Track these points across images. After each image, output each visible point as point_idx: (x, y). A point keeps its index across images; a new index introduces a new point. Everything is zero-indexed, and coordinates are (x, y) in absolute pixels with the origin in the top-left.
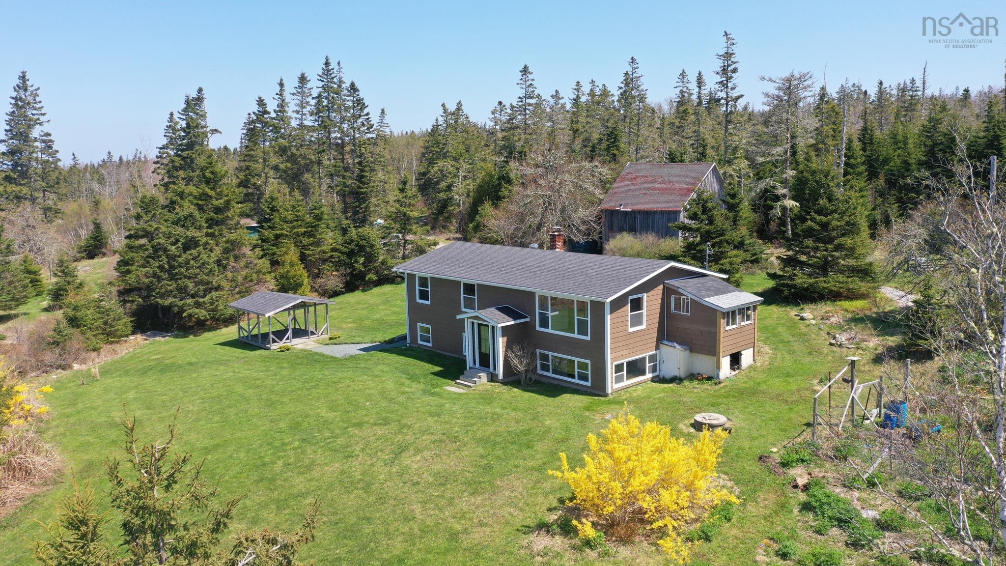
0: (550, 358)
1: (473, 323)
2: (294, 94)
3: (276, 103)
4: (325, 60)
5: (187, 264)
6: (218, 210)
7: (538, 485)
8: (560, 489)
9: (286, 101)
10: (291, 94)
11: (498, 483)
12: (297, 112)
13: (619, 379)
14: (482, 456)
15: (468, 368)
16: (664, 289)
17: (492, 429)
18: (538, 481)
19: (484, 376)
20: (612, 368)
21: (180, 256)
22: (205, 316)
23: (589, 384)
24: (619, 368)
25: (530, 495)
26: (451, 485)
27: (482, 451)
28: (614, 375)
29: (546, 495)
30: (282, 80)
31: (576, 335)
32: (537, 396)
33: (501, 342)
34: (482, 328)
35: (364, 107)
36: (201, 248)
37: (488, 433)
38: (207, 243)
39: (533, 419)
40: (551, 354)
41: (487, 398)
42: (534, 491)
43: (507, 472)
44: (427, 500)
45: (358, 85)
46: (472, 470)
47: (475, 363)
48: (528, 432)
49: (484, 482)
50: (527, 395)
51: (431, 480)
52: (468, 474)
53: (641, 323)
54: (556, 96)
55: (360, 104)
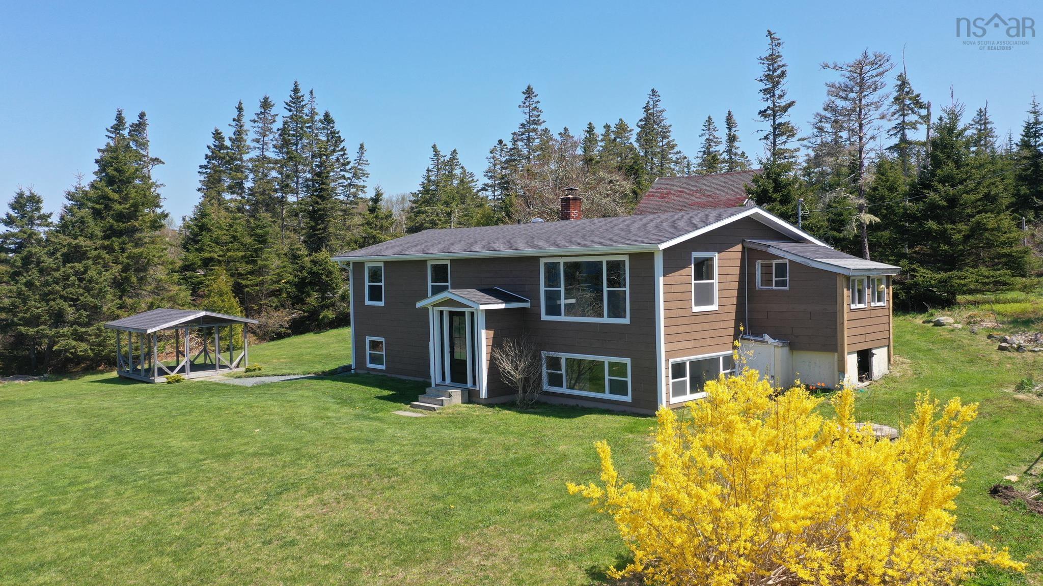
0: (563, 364)
1: (442, 313)
2: (254, 121)
3: (233, 130)
4: (294, 86)
5: (64, 280)
6: (120, 217)
7: (543, 545)
8: (591, 550)
9: (245, 128)
10: (251, 121)
11: (461, 541)
12: (258, 141)
13: (678, 390)
14: (435, 498)
15: (433, 385)
16: (743, 252)
17: (461, 457)
18: (543, 537)
19: (457, 395)
20: (667, 368)
21: (58, 270)
22: (86, 350)
23: (628, 399)
24: (678, 370)
25: (526, 564)
26: (361, 545)
27: (435, 488)
28: (671, 381)
29: (560, 562)
30: (240, 103)
31: (606, 320)
32: (541, 418)
33: (484, 337)
34: (456, 319)
35: (339, 140)
36: (90, 262)
37: (452, 463)
38: (99, 257)
39: (534, 445)
40: (563, 356)
41: (456, 421)
42: (535, 556)
43: (481, 521)
44: (302, 574)
45: (332, 115)
46: (410, 519)
47: (444, 379)
48: (528, 460)
49: (432, 540)
50: (526, 416)
51: (322, 536)
52: (401, 527)
53: (711, 302)
54: (565, 133)
55: (335, 138)
